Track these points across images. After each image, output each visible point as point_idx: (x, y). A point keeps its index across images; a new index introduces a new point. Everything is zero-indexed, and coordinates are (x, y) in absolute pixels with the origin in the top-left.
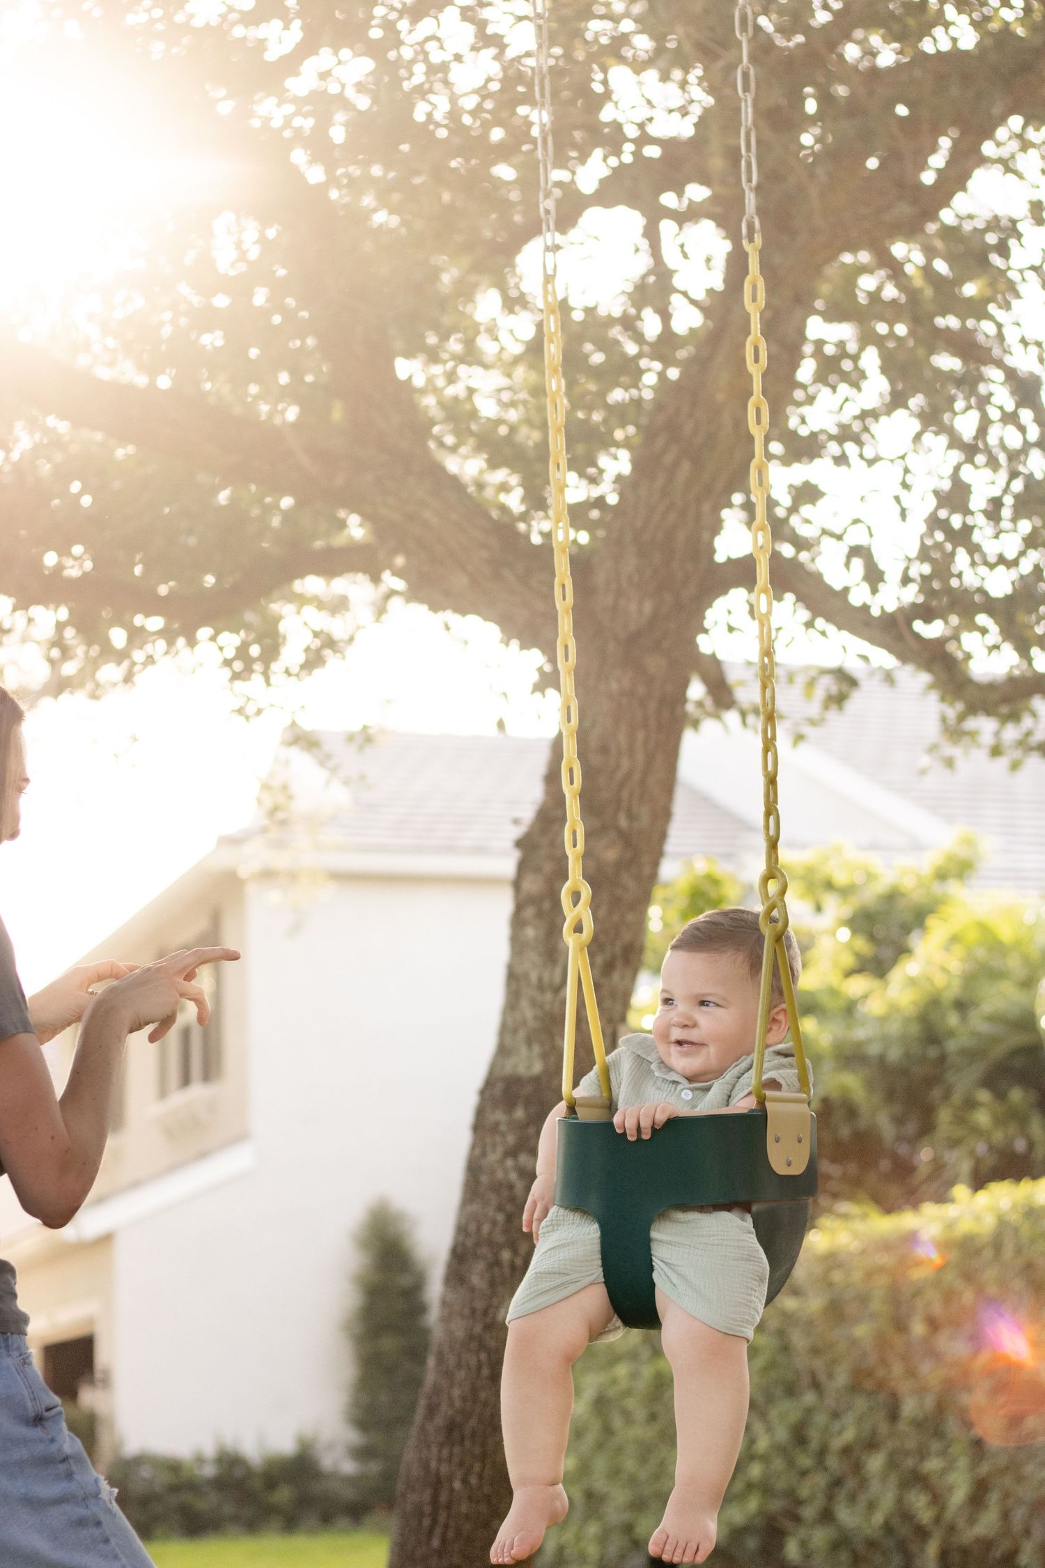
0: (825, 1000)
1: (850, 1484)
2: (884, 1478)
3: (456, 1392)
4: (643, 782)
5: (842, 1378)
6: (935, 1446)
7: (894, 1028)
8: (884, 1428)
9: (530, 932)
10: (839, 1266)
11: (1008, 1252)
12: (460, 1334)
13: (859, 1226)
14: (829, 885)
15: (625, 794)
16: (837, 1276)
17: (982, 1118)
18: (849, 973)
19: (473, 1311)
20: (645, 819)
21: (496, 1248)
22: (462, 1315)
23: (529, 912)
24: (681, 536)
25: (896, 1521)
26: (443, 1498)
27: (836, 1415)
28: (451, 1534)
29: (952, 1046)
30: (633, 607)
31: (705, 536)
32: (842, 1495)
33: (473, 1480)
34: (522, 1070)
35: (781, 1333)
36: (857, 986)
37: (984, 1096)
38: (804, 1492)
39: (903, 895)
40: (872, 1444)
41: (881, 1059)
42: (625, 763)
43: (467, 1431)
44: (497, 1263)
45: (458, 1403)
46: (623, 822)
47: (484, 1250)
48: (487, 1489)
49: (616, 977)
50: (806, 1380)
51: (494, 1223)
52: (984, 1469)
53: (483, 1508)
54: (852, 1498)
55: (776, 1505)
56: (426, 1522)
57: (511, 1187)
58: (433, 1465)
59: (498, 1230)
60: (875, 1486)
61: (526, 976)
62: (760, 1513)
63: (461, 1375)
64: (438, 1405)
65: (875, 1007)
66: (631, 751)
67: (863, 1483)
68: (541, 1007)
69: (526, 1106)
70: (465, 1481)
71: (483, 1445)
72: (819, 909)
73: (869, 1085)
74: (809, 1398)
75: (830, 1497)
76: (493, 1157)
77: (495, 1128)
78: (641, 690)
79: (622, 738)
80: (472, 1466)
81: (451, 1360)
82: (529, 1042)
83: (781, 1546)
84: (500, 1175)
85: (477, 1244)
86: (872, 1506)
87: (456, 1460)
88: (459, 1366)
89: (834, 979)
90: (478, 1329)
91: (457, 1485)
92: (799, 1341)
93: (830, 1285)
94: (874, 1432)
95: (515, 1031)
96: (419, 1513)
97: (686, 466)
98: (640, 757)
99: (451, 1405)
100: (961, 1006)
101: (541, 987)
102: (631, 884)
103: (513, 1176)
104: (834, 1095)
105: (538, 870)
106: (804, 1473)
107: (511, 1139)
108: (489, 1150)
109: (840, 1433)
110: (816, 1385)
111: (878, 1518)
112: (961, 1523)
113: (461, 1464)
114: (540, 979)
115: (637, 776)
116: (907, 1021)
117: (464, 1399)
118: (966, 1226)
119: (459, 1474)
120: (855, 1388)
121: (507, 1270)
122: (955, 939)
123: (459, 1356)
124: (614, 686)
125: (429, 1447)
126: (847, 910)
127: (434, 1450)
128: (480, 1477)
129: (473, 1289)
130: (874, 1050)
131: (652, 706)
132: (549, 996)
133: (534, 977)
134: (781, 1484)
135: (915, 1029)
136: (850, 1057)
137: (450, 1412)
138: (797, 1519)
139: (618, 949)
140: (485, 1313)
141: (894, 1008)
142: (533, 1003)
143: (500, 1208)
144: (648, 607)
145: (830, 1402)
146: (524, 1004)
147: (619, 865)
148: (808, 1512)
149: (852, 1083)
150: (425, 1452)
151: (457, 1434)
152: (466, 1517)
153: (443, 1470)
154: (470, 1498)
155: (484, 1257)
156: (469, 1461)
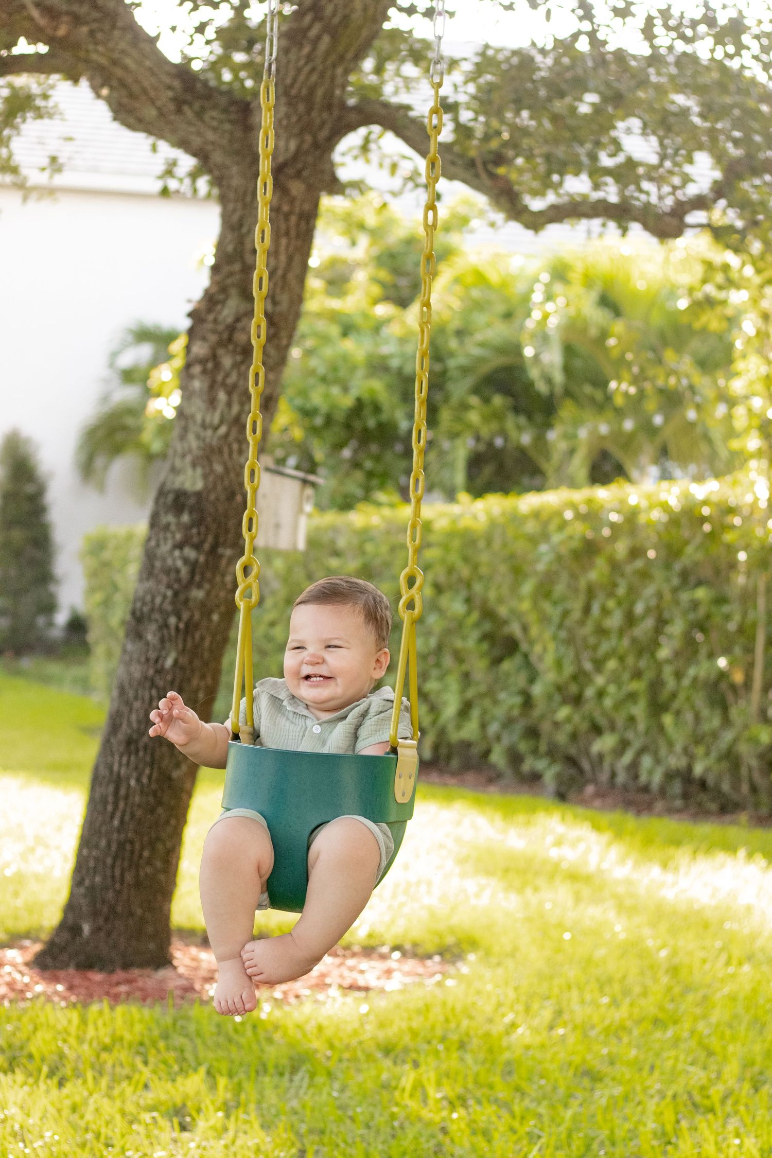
3: (134, 717)
6: (434, 673)
9: (197, 384)
11: (497, 545)
12: (137, 675)
13: (386, 512)
14: (362, 227)
17: (474, 417)
18: (376, 302)
19: (148, 660)
20: (284, 305)
21: (166, 615)
22: (139, 661)
23: (197, 369)
24: (320, 92)
26: (123, 791)
28: (127, 818)
29: (452, 363)
30: (281, 143)
33: (145, 780)
34: (188, 486)
36: (383, 310)
37: (474, 400)
42: (272, 261)
43: (141, 744)
44: (166, 625)
45: (135, 725)
46: (268, 306)
47: (156, 616)
48: (154, 786)
52: (470, 693)
53: (151, 800)
56: (110, 808)
57: (178, 571)
58: (116, 767)
59: (167, 602)
61: (192, 417)
63: (137, 705)
64: (121, 725)
65: (396, 329)
66: (277, 252)
68: (204, 440)
69: (191, 513)
70: (138, 780)
71: (153, 755)
72: (354, 243)
73: (389, 387)
76: (165, 548)
77: (167, 527)
78: (286, 208)
80: (144, 770)
81: (131, 693)
82: (194, 465)
84: (170, 562)
85: (152, 610)
87: (132, 765)
88: (136, 698)
89: (365, 304)
90: (151, 672)
91: (133, 782)
95: (183, 456)
96: (105, 800)
97: (326, 39)
98: (283, 258)
99: (130, 724)
100: (460, 333)
101: (204, 426)
103: (179, 563)
104: (366, 396)
105: (204, 339)
107: (178, 536)
108: (162, 543)
112: (451, 728)
113: (136, 768)
114: (204, 421)
115: (280, 271)
117: (139, 722)
118: (466, 522)
119: (135, 775)
121: (173, 632)
122: (457, 280)
123: (137, 691)
125: (112, 755)
126: (377, 250)
127: (117, 758)
128: (150, 777)
129: (147, 643)
130: (395, 363)
131: (293, 219)
132: (209, 433)
133: (199, 418)
136: (377, 366)
137: (129, 731)
140: (157, 661)
142: (198, 437)
143: (169, 586)
144: (293, 145)
146: (191, 437)
149: (377, 386)
150: (109, 758)
151: (133, 747)
152: (139, 806)
153: (123, 772)
154: (142, 792)
155: (156, 621)
156: (141, 766)
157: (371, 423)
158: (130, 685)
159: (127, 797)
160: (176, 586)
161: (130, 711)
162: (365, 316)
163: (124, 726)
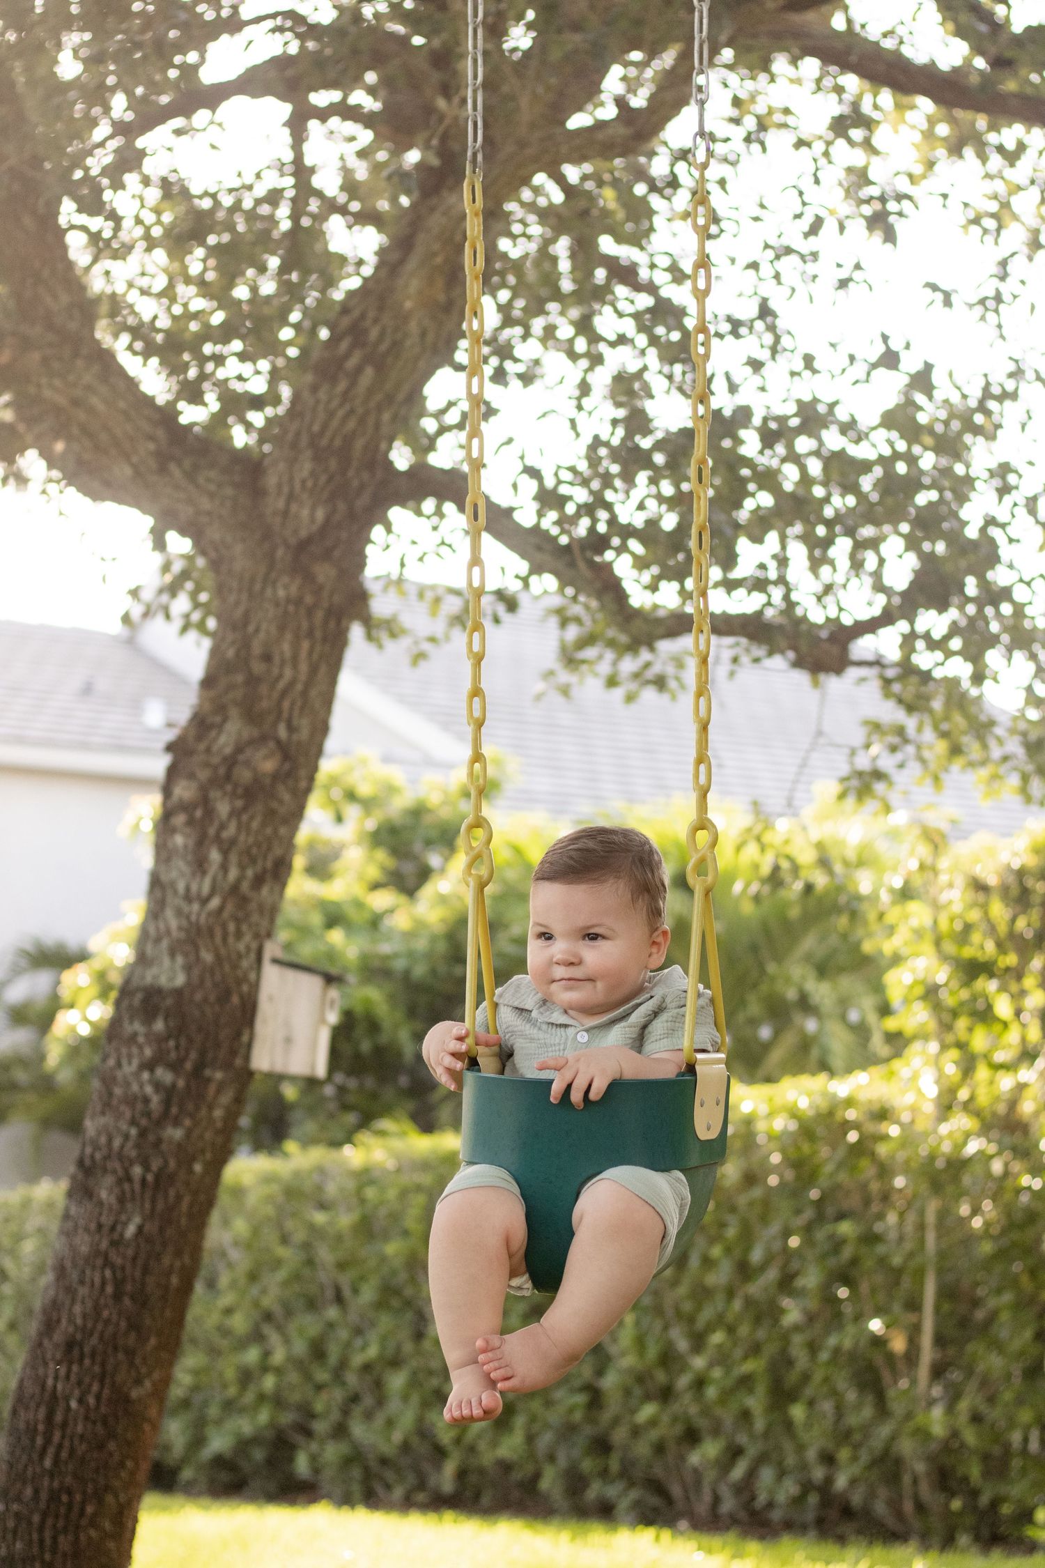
0: (352, 913)
1: (368, 1401)
2: (405, 1398)
3: (77, 1309)
4: (305, 693)
5: (368, 1294)
7: (421, 945)
8: (408, 1347)
9: (179, 840)
10: (372, 1182)
12: (84, 1249)
13: (397, 1144)
14: (351, 796)
15: (286, 705)
16: (370, 1193)
18: (375, 886)
19: (100, 1226)
20: (304, 734)
21: (127, 1163)
22: (87, 1230)
23: (179, 819)
24: (359, 444)
25: (415, 1441)
26: (59, 1417)
27: (358, 1331)
28: (64, 1454)
30: (305, 513)
31: (383, 446)
32: (357, 1411)
33: (91, 1400)
34: (163, 981)
35: (307, 1246)
36: (382, 900)
38: (319, 1407)
39: (429, 811)
40: (395, 1362)
41: (407, 974)
42: (288, 673)
43: (87, 1350)
44: (129, 1178)
45: (79, 1321)
46: (282, 732)
47: (115, 1165)
48: (103, 1410)
49: (265, 891)
50: (330, 1293)
51: (127, 1137)
53: (99, 1429)
54: (369, 1416)
55: (287, 1418)
56: (39, 1441)
57: (146, 1100)
58: (50, 1382)
59: (130, 1144)
60: (394, 1405)
61: (173, 884)
62: (272, 1424)
63: (83, 1291)
64: (59, 1321)
65: (401, 921)
66: (295, 659)
67: (381, 1401)
68: (188, 917)
69: (166, 1019)
70: (81, 1401)
71: (103, 1365)
72: (339, 819)
73: (391, 998)
74: (332, 1313)
75: (346, 1412)
76: (129, 1068)
77: (133, 1038)
78: (309, 599)
79: (286, 647)
80: (90, 1385)
81: (74, 1276)
82: (172, 954)
83: (291, 1460)
84: (135, 1087)
85: (107, 1157)
86: (390, 1423)
87: (73, 1378)
88: (82, 1282)
89: (359, 890)
90: (104, 1244)
91: (74, 1404)
92: (325, 1255)
93: (362, 1201)
94: (398, 1348)
95: (158, 940)
96: (32, 1431)
97: (369, 372)
98: (304, 667)
99: (71, 1320)
101: (188, 898)
102: (287, 797)
103: (149, 1090)
104: (359, 1009)
105: (191, 776)
106: (319, 1388)
107: (148, 1052)
108: (124, 1062)
109: (363, 1348)
110: (339, 1299)
111: (397, 1436)
113: (79, 1383)
114: (188, 889)
115: (299, 687)
116: (434, 939)
117: (85, 1316)
119: (77, 1392)
120: (381, 1304)
121: (137, 1186)
123: (83, 1272)
124: (281, 593)
125: (45, 1364)
126: (371, 824)
127: (52, 1367)
128: (98, 1396)
129: (100, 1203)
130: (399, 965)
131: (319, 615)
132: (196, 907)
133: (181, 886)
134: (295, 1397)
135: (442, 947)
136: (374, 970)
137: (70, 1329)
138: (308, 1433)
139: (269, 864)
140: (113, 1228)
141: (420, 924)
142: (179, 913)
143: (133, 1122)
144: (320, 514)
145: (353, 1317)
146: (169, 913)
147: (276, 777)
148: (320, 1427)
149: (374, 996)
150: (41, 1371)
151: (76, 1352)
152: (82, 1437)
153: (60, 1387)
154: (87, 1418)
155: (114, 1172)
156: (87, 1380)
157: (366, 1046)
158: (75, 1265)
159: (64, 1425)
160: (144, 1122)
161: (73, 1301)
162: (359, 904)
163: (64, 1322)
